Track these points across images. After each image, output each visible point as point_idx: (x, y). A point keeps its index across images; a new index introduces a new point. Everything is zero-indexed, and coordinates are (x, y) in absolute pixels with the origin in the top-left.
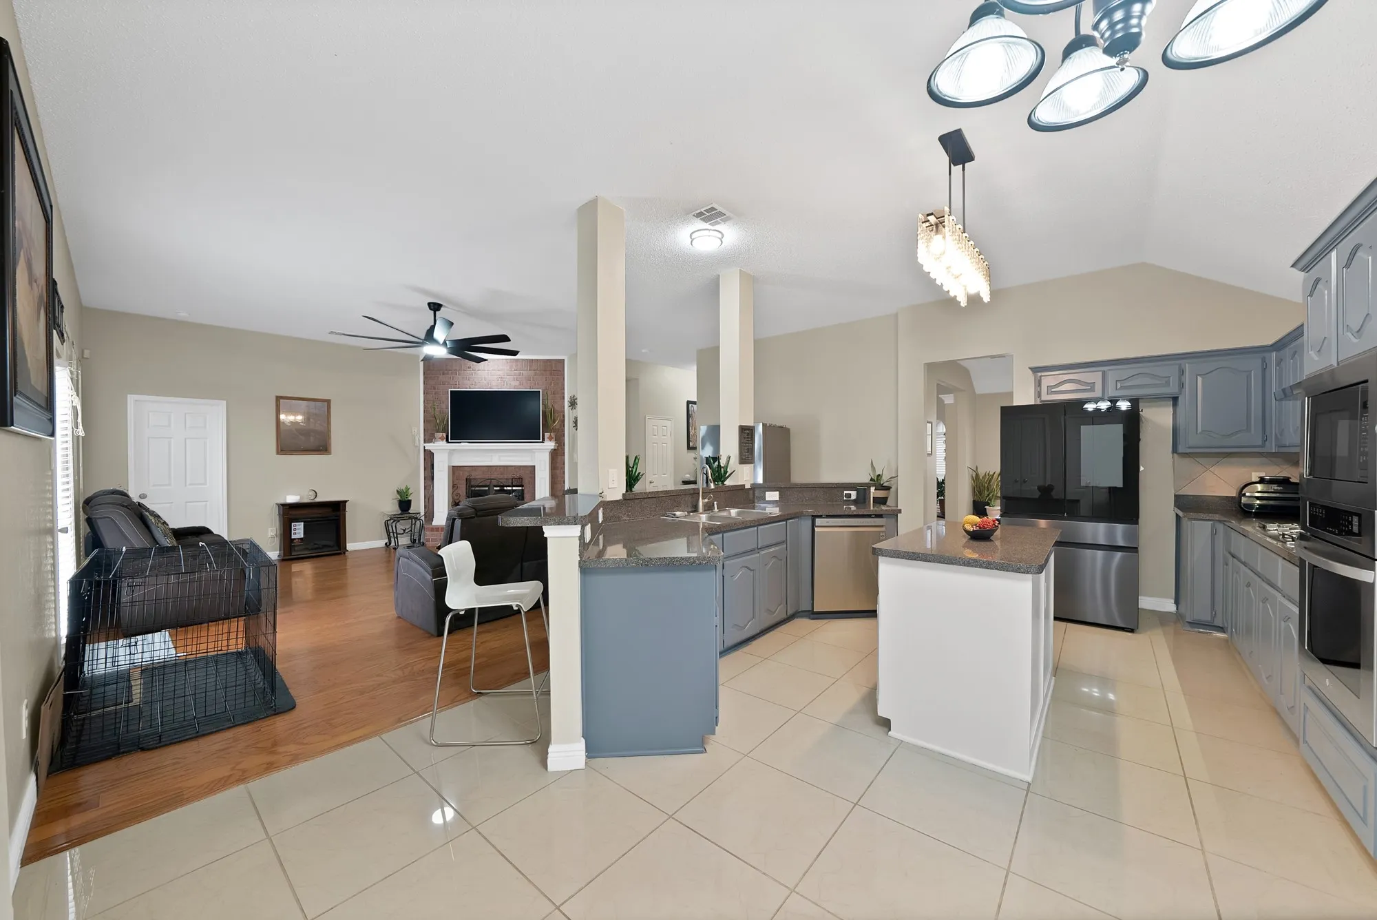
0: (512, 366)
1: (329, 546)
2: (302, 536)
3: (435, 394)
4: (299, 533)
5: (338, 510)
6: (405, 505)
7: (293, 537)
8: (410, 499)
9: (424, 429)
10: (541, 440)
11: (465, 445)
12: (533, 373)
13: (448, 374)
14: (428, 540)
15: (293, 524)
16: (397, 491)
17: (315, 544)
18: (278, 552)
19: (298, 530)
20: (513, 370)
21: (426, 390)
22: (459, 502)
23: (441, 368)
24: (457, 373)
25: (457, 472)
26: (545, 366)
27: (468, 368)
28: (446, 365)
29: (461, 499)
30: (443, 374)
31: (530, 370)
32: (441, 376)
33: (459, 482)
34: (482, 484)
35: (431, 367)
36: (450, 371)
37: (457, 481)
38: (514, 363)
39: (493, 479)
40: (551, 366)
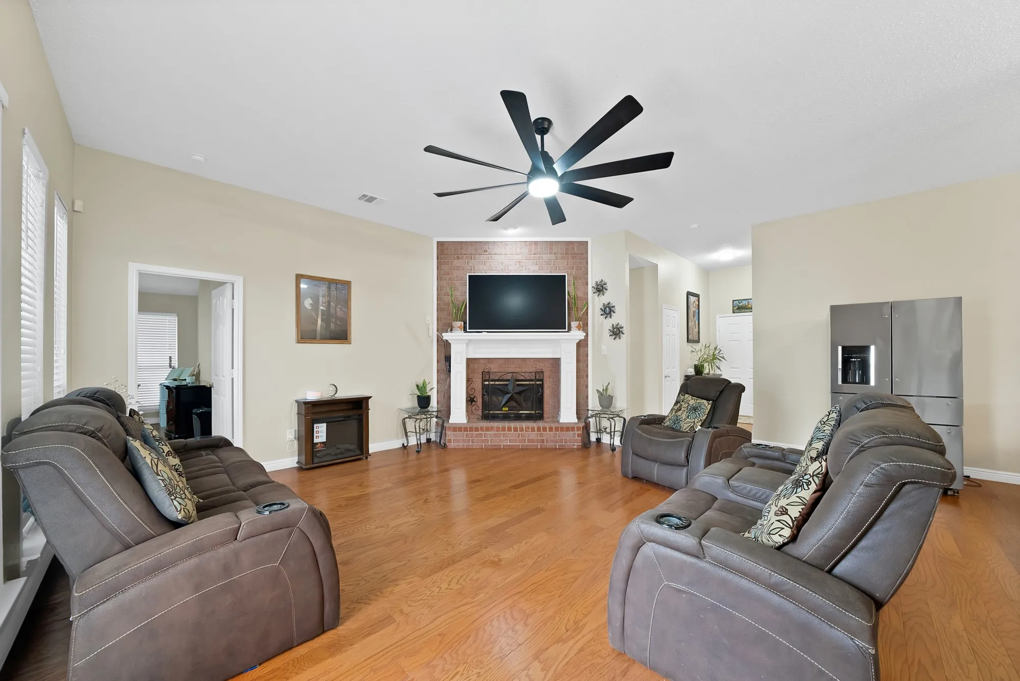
0: (532, 249)
1: (350, 450)
2: (325, 440)
3: (449, 280)
4: (322, 436)
5: (361, 408)
6: (424, 401)
7: (316, 441)
8: (429, 394)
9: (438, 318)
10: (567, 330)
11: (485, 335)
12: (553, 256)
13: (462, 258)
14: (450, 441)
15: (315, 425)
16: (417, 386)
17: (338, 448)
18: (297, 458)
19: (321, 432)
20: (533, 253)
21: (439, 276)
22: (474, 397)
23: (456, 253)
24: (472, 258)
25: (471, 365)
26: (566, 249)
27: (485, 251)
28: (461, 249)
29: (476, 394)
30: (458, 258)
31: (550, 254)
32: (455, 261)
33: (474, 376)
34: (500, 378)
35: (445, 251)
36: (465, 256)
37: (472, 375)
38: (533, 246)
39: (514, 373)
40: (573, 248)
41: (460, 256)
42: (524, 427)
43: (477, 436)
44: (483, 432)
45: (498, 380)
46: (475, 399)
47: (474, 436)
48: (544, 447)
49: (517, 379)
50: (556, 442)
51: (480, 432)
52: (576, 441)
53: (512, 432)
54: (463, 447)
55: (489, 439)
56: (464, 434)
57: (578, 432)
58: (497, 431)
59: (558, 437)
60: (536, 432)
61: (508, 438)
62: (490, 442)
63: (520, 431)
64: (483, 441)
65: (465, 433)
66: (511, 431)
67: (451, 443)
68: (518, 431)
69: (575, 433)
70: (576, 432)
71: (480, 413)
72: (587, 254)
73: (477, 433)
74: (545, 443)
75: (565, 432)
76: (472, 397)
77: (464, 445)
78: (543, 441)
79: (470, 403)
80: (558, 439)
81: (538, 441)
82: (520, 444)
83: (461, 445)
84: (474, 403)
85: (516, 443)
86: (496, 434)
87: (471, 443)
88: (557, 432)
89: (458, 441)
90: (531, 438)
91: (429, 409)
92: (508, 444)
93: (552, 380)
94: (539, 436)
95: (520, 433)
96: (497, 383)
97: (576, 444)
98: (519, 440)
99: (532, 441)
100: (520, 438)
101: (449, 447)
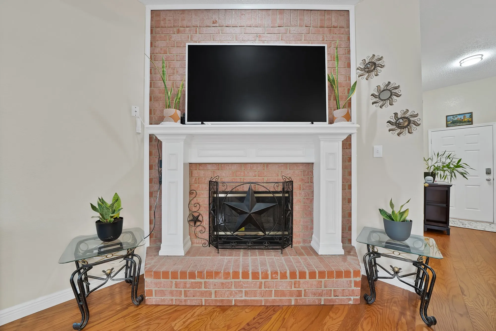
0: (276, 20)
10: (327, 122)
12: (304, 30)
14: (150, 293)
20: (277, 25)
21: (153, 55)
22: (199, 216)
23: (176, 24)
24: (196, 31)
25: (195, 172)
26: (321, 20)
27: (214, 23)
28: (183, 20)
29: (202, 210)
30: (178, 32)
31: (301, 26)
32: (174, 35)
33: (199, 186)
34: (234, 190)
35: (162, 22)
36: (188, 29)
37: (196, 185)
38: (278, 16)
39: (252, 183)
40: (330, 19)
41: (182, 29)
42: (269, 272)
43: (193, 286)
44: (203, 281)
45: (231, 192)
46: (200, 218)
47: (188, 286)
48: (301, 303)
49: (257, 190)
50: (320, 295)
51: (198, 280)
52: (353, 293)
53: (250, 280)
54: (170, 303)
55: (213, 291)
56: (172, 282)
57: (355, 279)
58: (226, 278)
59: (323, 286)
60: (289, 280)
61: (244, 290)
62: (213, 296)
63: (262, 278)
64: (202, 294)
65: (174, 281)
66: (248, 278)
67: (152, 295)
68: (258, 279)
69: (351, 281)
70: (353, 279)
71: (206, 236)
72: (348, 27)
73: (193, 280)
74: (303, 297)
75: (334, 279)
76: (196, 215)
77: (172, 300)
78: (299, 294)
79: (192, 223)
80: (323, 290)
81: (291, 294)
82: (263, 299)
83: (168, 299)
84: (198, 223)
85: (256, 297)
86: (222, 284)
87: (183, 297)
88: (323, 280)
89: (162, 293)
90: (280, 288)
91: (121, 239)
92: (244, 298)
93: (303, 193)
94: (293, 286)
95: (263, 281)
96: (229, 195)
97: (352, 298)
98: (261, 293)
99: (283, 294)
100: (263, 288)
101: (148, 303)
